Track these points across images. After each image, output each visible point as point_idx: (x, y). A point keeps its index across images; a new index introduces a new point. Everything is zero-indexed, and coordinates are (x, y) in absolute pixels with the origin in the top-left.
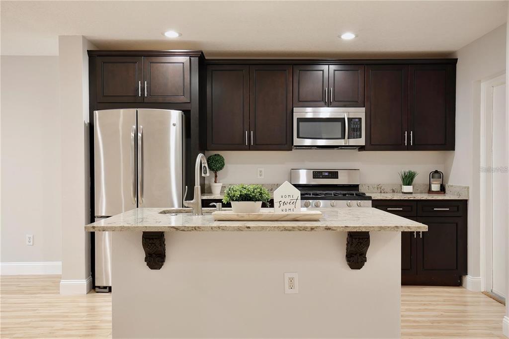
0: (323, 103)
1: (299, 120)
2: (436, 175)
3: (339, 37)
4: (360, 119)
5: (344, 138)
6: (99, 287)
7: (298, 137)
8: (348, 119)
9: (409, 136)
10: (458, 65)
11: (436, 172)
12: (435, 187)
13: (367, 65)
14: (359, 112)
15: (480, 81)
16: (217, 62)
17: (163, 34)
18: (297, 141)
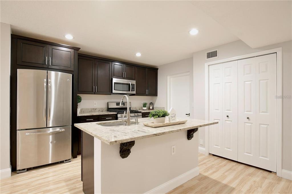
0: (122, 78)
1: (115, 83)
2: (151, 104)
3: (135, 54)
4: (134, 84)
5: (130, 91)
6: (19, 170)
7: (114, 90)
8: (131, 84)
9: (147, 91)
10: (158, 70)
11: (151, 103)
12: (151, 108)
13: (136, 66)
14: (134, 82)
15: (167, 76)
16: (83, 55)
17: (64, 36)
18: (114, 91)
